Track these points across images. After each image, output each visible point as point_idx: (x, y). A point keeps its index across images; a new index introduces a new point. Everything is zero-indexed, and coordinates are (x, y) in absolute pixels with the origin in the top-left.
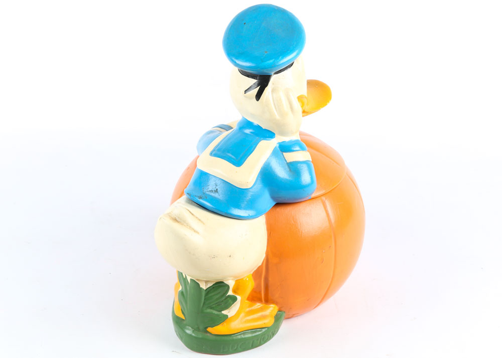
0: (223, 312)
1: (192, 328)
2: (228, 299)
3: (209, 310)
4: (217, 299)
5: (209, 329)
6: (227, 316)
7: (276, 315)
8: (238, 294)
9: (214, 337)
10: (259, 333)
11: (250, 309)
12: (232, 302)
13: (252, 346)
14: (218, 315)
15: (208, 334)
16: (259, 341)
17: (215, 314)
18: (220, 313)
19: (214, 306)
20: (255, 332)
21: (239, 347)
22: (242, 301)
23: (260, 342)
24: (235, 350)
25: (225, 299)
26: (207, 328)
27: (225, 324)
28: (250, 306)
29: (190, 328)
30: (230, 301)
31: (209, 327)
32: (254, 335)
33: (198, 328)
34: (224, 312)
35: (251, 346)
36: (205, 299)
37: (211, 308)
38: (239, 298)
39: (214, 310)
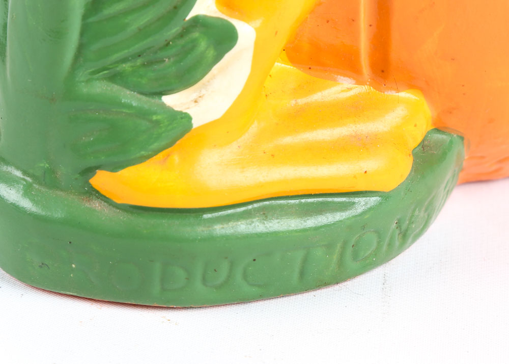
0: (170, 100)
1: (25, 173)
2: (196, 35)
3: (101, 88)
4: (143, 32)
5: (102, 180)
6: (187, 118)
7: (424, 146)
8: (244, 16)
9: (124, 217)
10: (339, 216)
11: (302, 101)
12: (211, 53)
13: (302, 274)
14: (143, 114)
15: (97, 205)
16: (335, 257)
17: (130, 106)
18: (154, 100)
19: (127, 67)
20: (320, 209)
21: (239, 277)
22: (259, 48)
23: (341, 263)
24: (220, 287)
25: (181, 35)
26: (90, 171)
27: (175, 156)
28: (302, 89)
29: (18, 174)
30: (203, 44)
31: (99, 167)
32: (311, 222)
33: (52, 171)
34: (173, 101)
35: (296, 275)
36: (82, 34)
37: (115, 77)
38: (246, 32)
39: (127, 86)
